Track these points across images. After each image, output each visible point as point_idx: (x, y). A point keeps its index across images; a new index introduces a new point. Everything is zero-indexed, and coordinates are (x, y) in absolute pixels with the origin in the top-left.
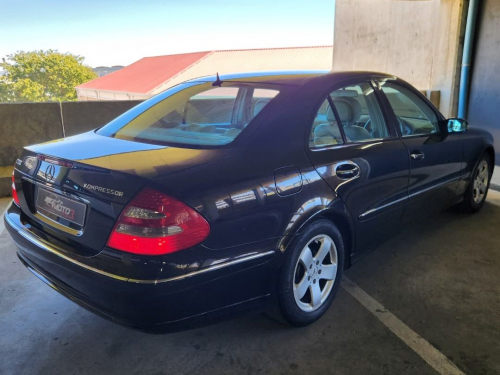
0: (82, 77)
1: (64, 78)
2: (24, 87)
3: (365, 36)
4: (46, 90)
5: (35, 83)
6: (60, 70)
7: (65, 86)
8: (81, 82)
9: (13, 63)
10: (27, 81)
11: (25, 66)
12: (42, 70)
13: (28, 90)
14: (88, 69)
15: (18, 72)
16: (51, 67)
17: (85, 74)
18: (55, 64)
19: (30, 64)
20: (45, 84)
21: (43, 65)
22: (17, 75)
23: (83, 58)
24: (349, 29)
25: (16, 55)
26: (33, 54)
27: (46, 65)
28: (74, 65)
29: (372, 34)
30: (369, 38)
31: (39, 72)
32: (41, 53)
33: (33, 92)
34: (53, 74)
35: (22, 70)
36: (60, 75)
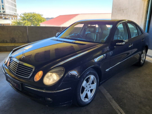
0: (42, 21)
1: (37, 21)
2: (26, 23)
3: (121, 10)
4: (32, 24)
5: (29, 22)
6: (36, 18)
7: (37, 23)
8: (42, 22)
9: (23, 16)
10: (26, 21)
11: (26, 17)
12: (31, 18)
13: (27, 24)
14: (44, 18)
15: (24, 18)
16: (33, 17)
17: (43, 20)
18: (34, 17)
19: (28, 16)
20: (32, 22)
21: (31, 17)
22: (24, 19)
23: (43, 15)
24: (116, 8)
25: (24, 14)
26: (29, 14)
27: (32, 17)
28: (40, 17)
29: (123, 10)
30: (122, 11)
31: (30, 19)
32: (31, 13)
33: (28, 24)
34: (34, 19)
35: (25, 18)
36: (36, 20)
